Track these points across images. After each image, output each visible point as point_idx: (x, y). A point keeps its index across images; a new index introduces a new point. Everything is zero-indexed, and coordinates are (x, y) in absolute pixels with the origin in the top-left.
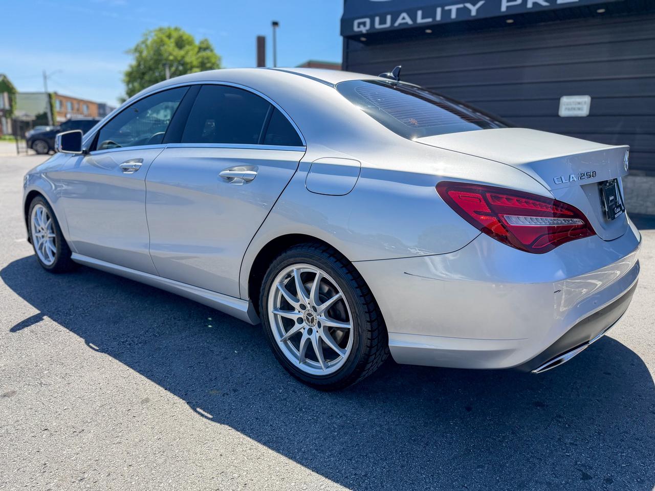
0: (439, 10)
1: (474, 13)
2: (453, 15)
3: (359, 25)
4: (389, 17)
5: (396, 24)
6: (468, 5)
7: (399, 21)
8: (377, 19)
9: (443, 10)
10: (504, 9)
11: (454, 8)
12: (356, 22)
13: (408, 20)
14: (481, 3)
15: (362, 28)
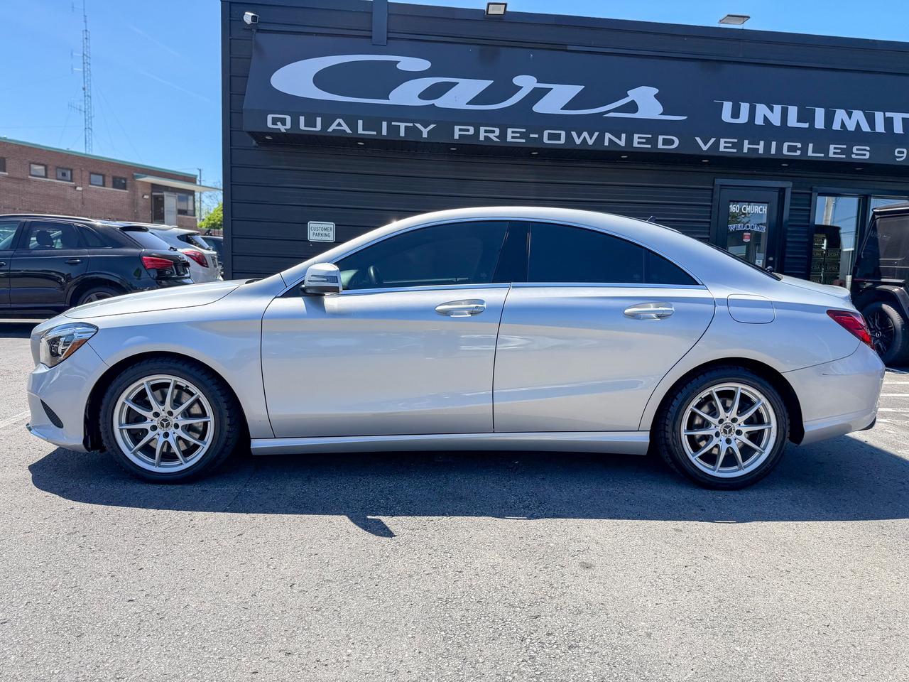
0: (385, 124)
1: (425, 135)
2: (402, 134)
3: (275, 121)
4: (319, 120)
5: (330, 130)
6: (418, 126)
7: (334, 127)
8: (302, 119)
9: (389, 126)
10: (456, 137)
11: (402, 126)
12: (270, 117)
13: (345, 128)
14: (432, 126)
15: (279, 125)
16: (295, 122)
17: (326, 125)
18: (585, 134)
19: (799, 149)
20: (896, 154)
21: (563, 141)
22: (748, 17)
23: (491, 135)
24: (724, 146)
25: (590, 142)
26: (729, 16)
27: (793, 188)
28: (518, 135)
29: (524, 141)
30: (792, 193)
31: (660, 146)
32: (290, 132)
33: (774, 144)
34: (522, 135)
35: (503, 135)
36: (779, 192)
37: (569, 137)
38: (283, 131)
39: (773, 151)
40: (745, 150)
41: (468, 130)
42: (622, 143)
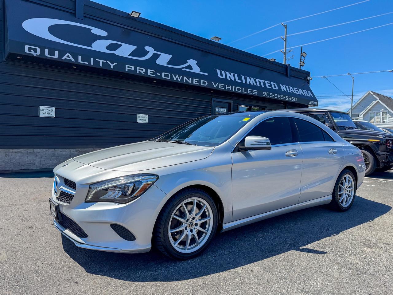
0: (92, 59)
1: (112, 67)
2: (101, 65)
3: (30, 49)
4: (56, 53)
5: (63, 58)
6: (109, 62)
7: (65, 57)
8: (47, 51)
9: (94, 60)
10: (127, 70)
11: (101, 61)
12: (26, 47)
13: (71, 58)
14: (115, 64)
15: (32, 52)
16: (42, 52)
17: (61, 55)
18: (177, 76)
19: (240, 90)
20: (254, 92)
21: (169, 78)
22: (221, 39)
23: (141, 71)
24: (221, 86)
25: (179, 80)
26: (216, 37)
27: (234, 103)
28: (153, 73)
29: (155, 76)
30: (233, 105)
31: (202, 84)
32: (39, 57)
33: (234, 87)
34: (154, 73)
35: (146, 72)
36: (229, 104)
37: (172, 77)
38: (35, 55)
39: (234, 90)
40: (226, 89)
41: (132, 68)
42: (190, 82)
